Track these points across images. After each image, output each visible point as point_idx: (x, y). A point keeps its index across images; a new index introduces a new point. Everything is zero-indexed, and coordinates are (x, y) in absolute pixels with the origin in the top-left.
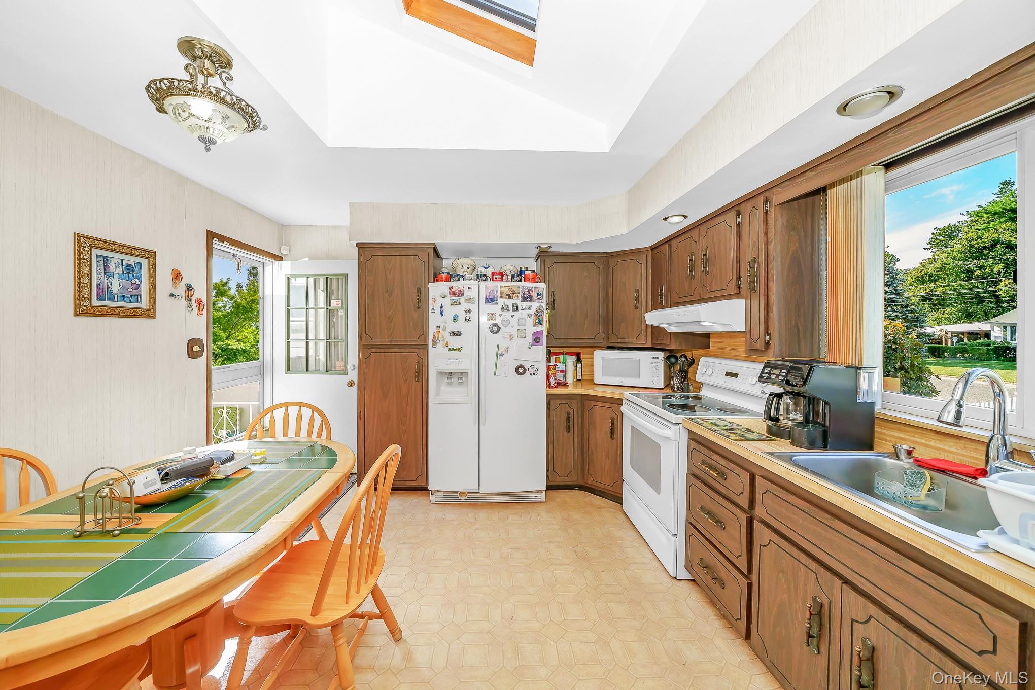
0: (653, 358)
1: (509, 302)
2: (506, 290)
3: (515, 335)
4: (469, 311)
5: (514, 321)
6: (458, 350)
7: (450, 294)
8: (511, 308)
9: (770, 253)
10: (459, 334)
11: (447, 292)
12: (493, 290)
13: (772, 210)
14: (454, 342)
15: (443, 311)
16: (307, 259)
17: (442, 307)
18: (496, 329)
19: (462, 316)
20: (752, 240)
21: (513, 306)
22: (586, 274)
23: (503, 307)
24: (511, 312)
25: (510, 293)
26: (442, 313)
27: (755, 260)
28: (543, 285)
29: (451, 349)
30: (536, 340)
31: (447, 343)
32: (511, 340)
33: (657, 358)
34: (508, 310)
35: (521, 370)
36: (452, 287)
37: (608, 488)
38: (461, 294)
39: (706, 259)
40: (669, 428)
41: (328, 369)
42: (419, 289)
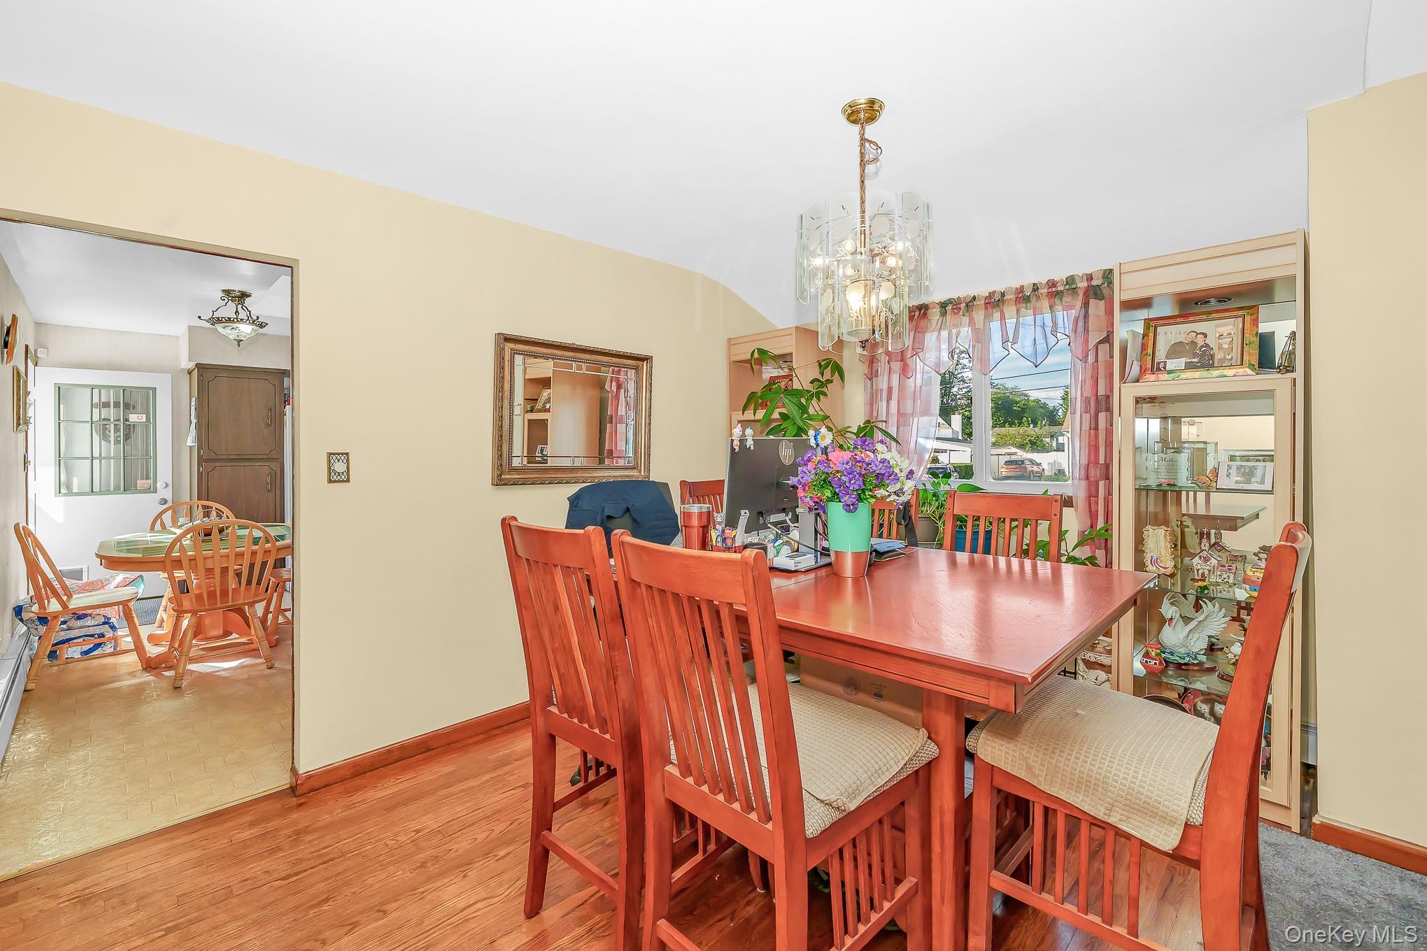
41: (128, 486)
42: (270, 409)
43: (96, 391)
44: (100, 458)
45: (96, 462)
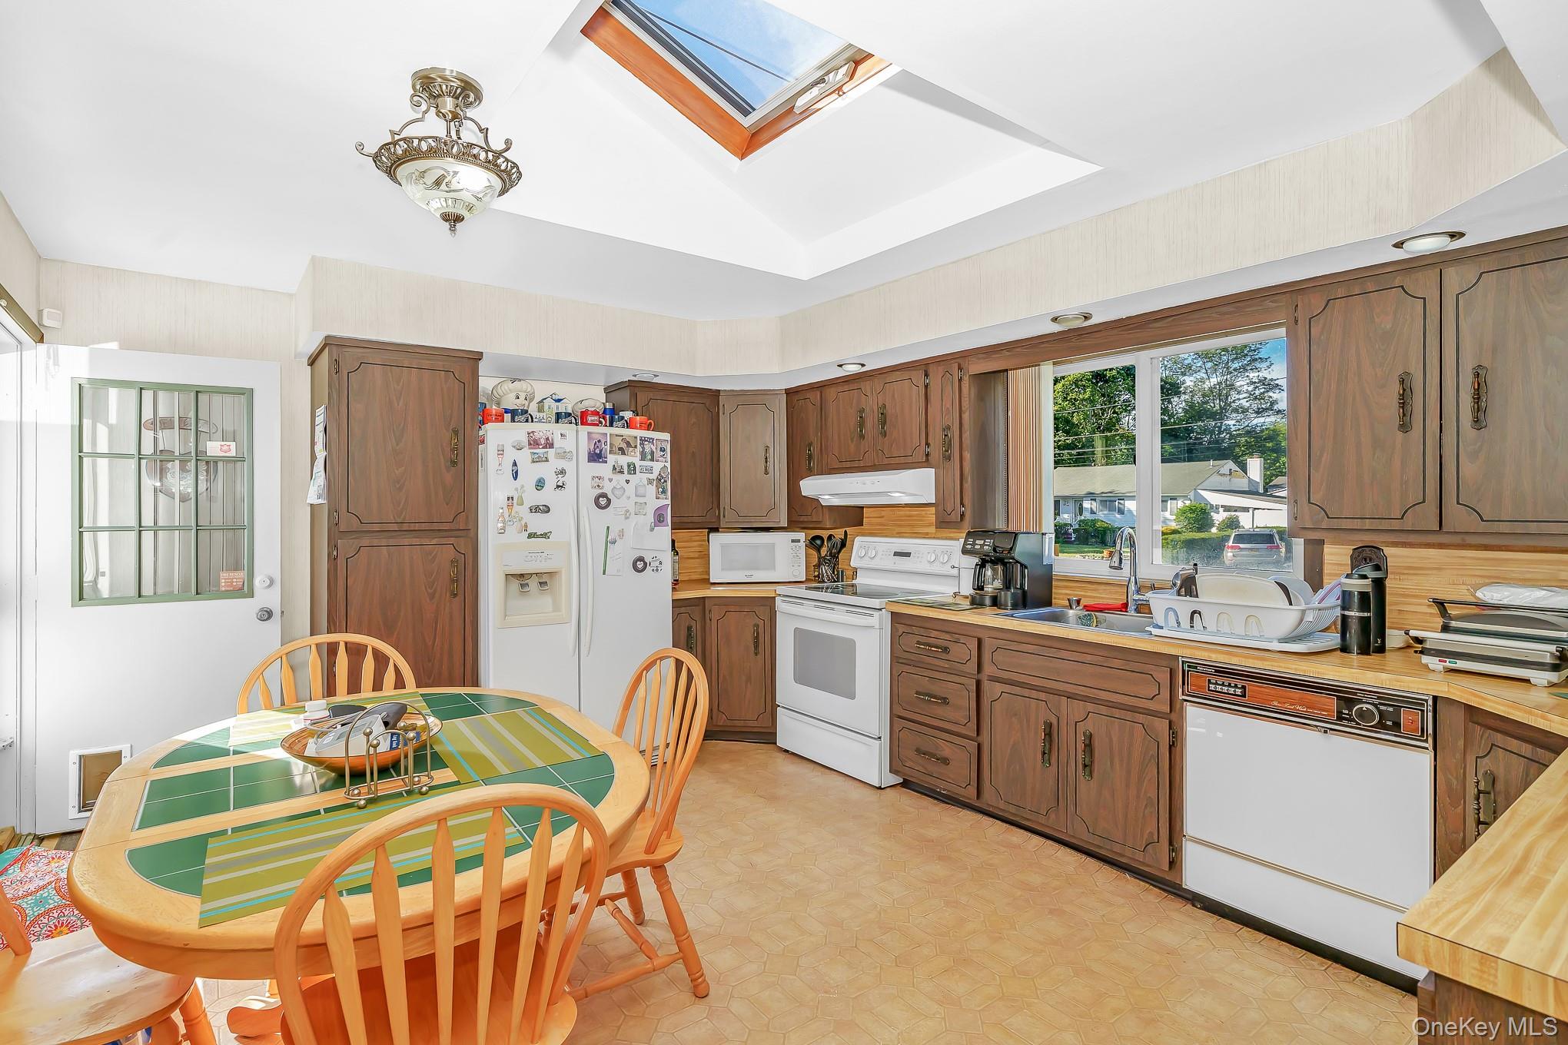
0: (793, 541)
1: (623, 461)
2: (619, 443)
3: (632, 511)
4: (563, 472)
5: (630, 489)
6: (545, 536)
7: (530, 444)
8: (626, 470)
9: (963, 421)
10: (547, 509)
11: (525, 440)
12: (599, 441)
13: (966, 379)
14: (538, 523)
15: (517, 472)
16: (114, 345)
17: (515, 464)
18: (602, 501)
19: (551, 481)
20: (945, 406)
21: (629, 466)
22: (694, 420)
23: (614, 468)
24: (626, 476)
25: (624, 446)
26: (515, 476)
27: (949, 428)
28: (667, 436)
29: (530, 536)
30: (659, 519)
31: (526, 526)
32: (627, 518)
33: (799, 541)
34: (622, 472)
35: (640, 565)
36: (533, 432)
37: (751, 724)
38: (549, 444)
39: (883, 419)
40: (871, 615)
41: (201, 588)
42: (456, 432)
43: (148, 396)
44: (156, 529)
45: (148, 537)
